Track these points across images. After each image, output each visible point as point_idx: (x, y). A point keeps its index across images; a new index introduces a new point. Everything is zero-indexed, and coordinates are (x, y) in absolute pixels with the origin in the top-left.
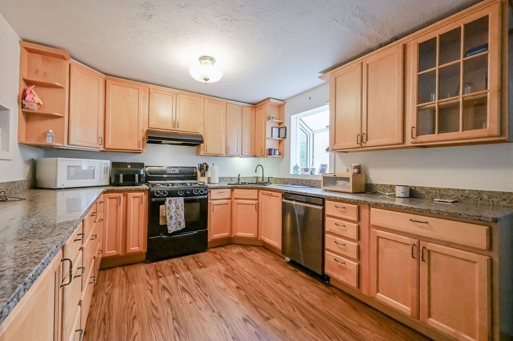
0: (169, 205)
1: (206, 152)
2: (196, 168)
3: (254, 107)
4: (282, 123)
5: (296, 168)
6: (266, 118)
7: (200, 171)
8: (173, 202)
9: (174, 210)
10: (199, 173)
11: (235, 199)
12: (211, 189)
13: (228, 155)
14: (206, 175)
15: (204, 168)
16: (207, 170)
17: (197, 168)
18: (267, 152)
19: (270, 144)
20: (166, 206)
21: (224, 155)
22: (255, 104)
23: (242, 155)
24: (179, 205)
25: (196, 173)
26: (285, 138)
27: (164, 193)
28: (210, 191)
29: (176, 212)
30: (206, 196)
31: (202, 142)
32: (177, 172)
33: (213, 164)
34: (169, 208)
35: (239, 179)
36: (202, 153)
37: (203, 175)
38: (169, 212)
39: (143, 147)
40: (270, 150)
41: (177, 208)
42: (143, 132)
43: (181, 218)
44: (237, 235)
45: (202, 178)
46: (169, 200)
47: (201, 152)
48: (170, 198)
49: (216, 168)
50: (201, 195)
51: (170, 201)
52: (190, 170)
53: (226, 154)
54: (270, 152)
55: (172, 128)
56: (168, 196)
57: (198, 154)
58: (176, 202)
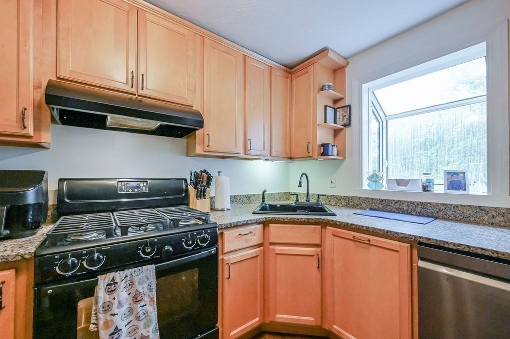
0: (108, 298)
1: (206, 148)
2: (186, 180)
3: (290, 73)
4: (343, 98)
5: (374, 178)
6: (317, 89)
7: (195, 188)
8: (122, 285)
9: (125, 307)
10: (192, 192)
11: (271, 244)
12: (225, 228)
13: (247, 156)
14: (207, 194)
15: (202, 182)
16: (208, 184)
17: (189, 181)
18: (317, 151)
19: (323, 136)
20: (97, 302)
21: (242, 155)
22: (291, 68)
23: (270, 156)
24: (142, 288)
25: (187, 191)
26: (348, 125)
27: (92, 262)
28: (222, 233)
29: (131, 311)
30: (213, 250)
31: (200, 124)
32: (145, 190)
33: (219, 173)
34: (107, 308)
35: (263, 199)
36: (199, 150)
37: (201, 194)
38: (109, 318)
39: (37, 128)
40: (325, 146)
41: (136, 299)
42: (37, 87)
43: (147, 326)
44: (277, 320)
45: (199, 201)
46: (107, 281)
47: (198, 147)
48: (111, 275)
49: (225, 180)
50: (202, 248)
51: (113, 282)
52: (174, 185)
53: (245, 153)
54: (325, 150)
55: (128, 88)
56: (104, 271)
57: (189, 152)
58: (132, 284)
